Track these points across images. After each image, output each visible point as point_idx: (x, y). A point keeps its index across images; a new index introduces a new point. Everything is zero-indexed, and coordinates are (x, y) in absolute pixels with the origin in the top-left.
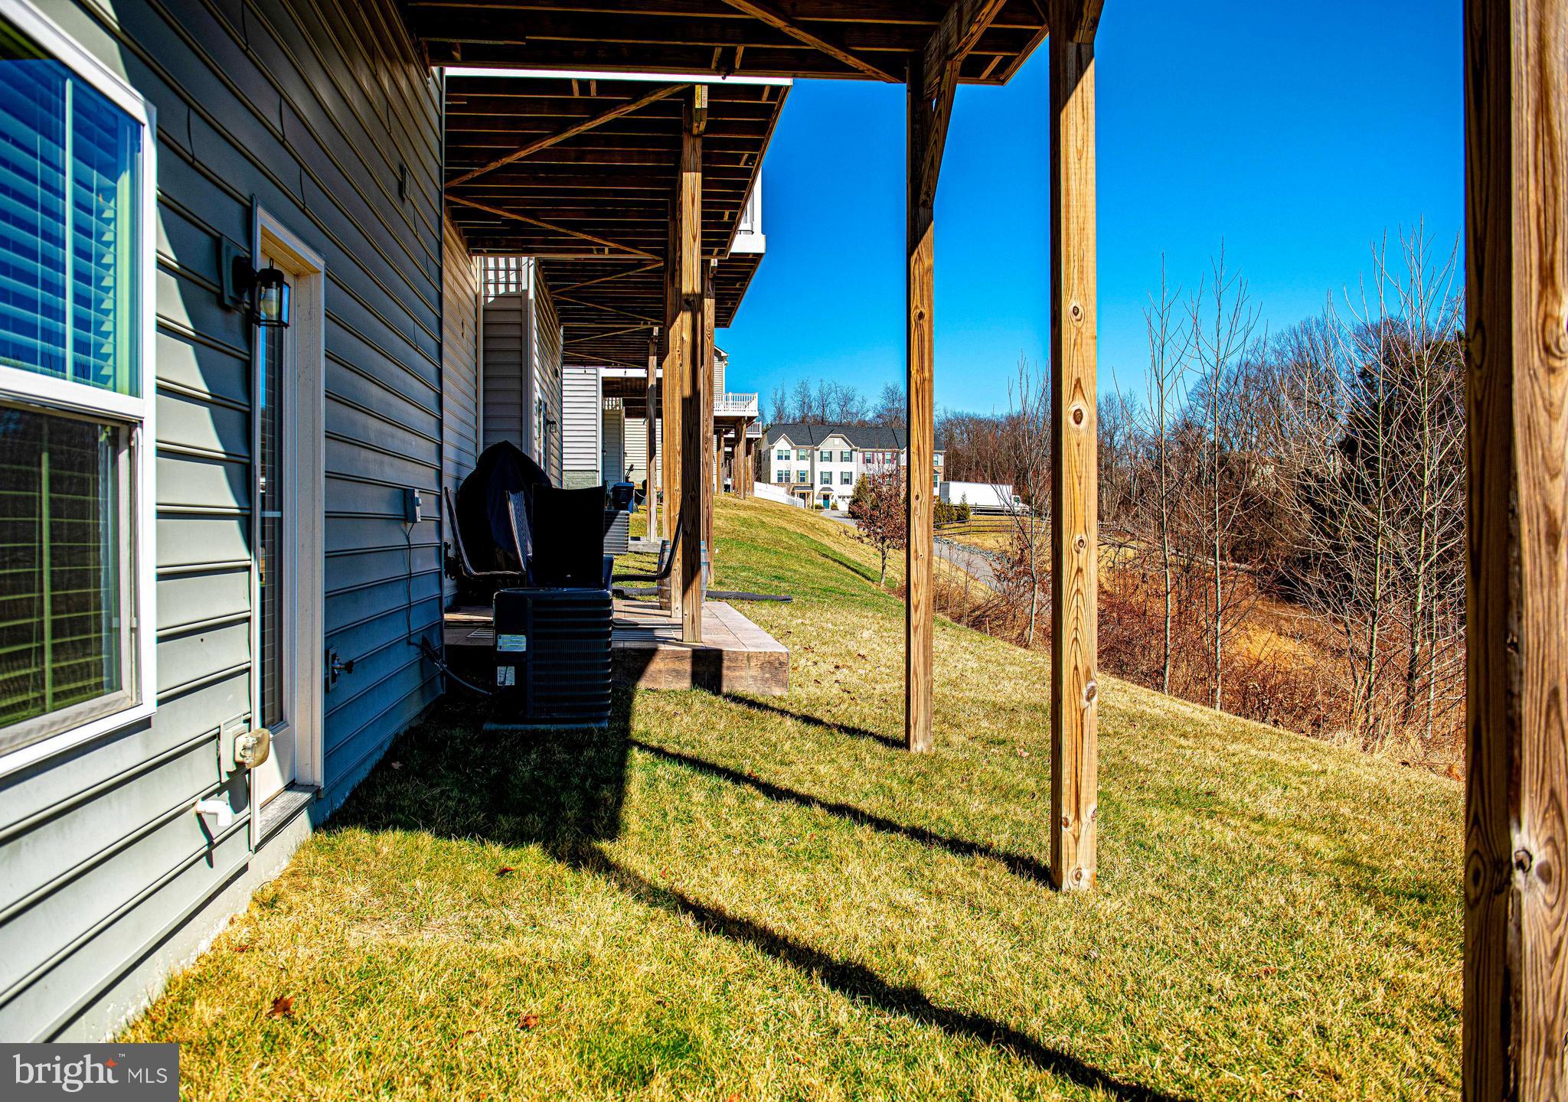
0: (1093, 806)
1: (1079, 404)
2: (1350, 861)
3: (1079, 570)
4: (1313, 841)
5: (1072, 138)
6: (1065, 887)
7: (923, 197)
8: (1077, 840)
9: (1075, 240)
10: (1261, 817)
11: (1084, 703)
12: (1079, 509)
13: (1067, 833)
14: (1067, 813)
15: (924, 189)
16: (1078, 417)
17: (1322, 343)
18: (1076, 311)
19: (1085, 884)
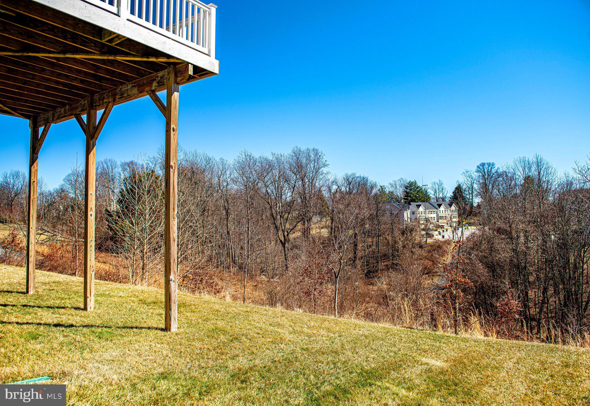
0: (93, 293)
1: (91, 213)
2: (141, 300)
3: (91, 246)
4: (133, 299)
5: (91, 160)
6: (88, 310)
7: (36, 152)
8: (90, 301)
9: (91, 180)
10: (121, 297)
11: (92, 273)
12: (91, 233)
13: (88, 300)
14: (88, 295)
15: (36, 150)
16: (91, 215)
17: (110, 167)
18: (91, 194)
19: (92, 309)
